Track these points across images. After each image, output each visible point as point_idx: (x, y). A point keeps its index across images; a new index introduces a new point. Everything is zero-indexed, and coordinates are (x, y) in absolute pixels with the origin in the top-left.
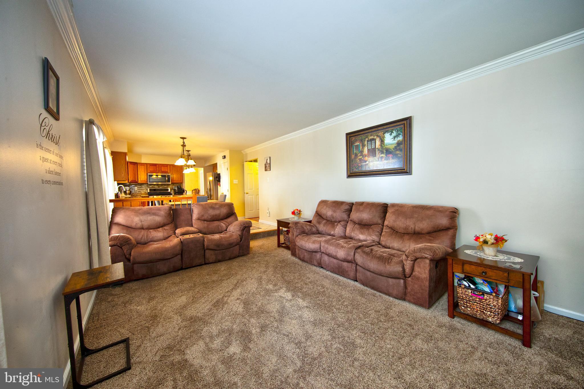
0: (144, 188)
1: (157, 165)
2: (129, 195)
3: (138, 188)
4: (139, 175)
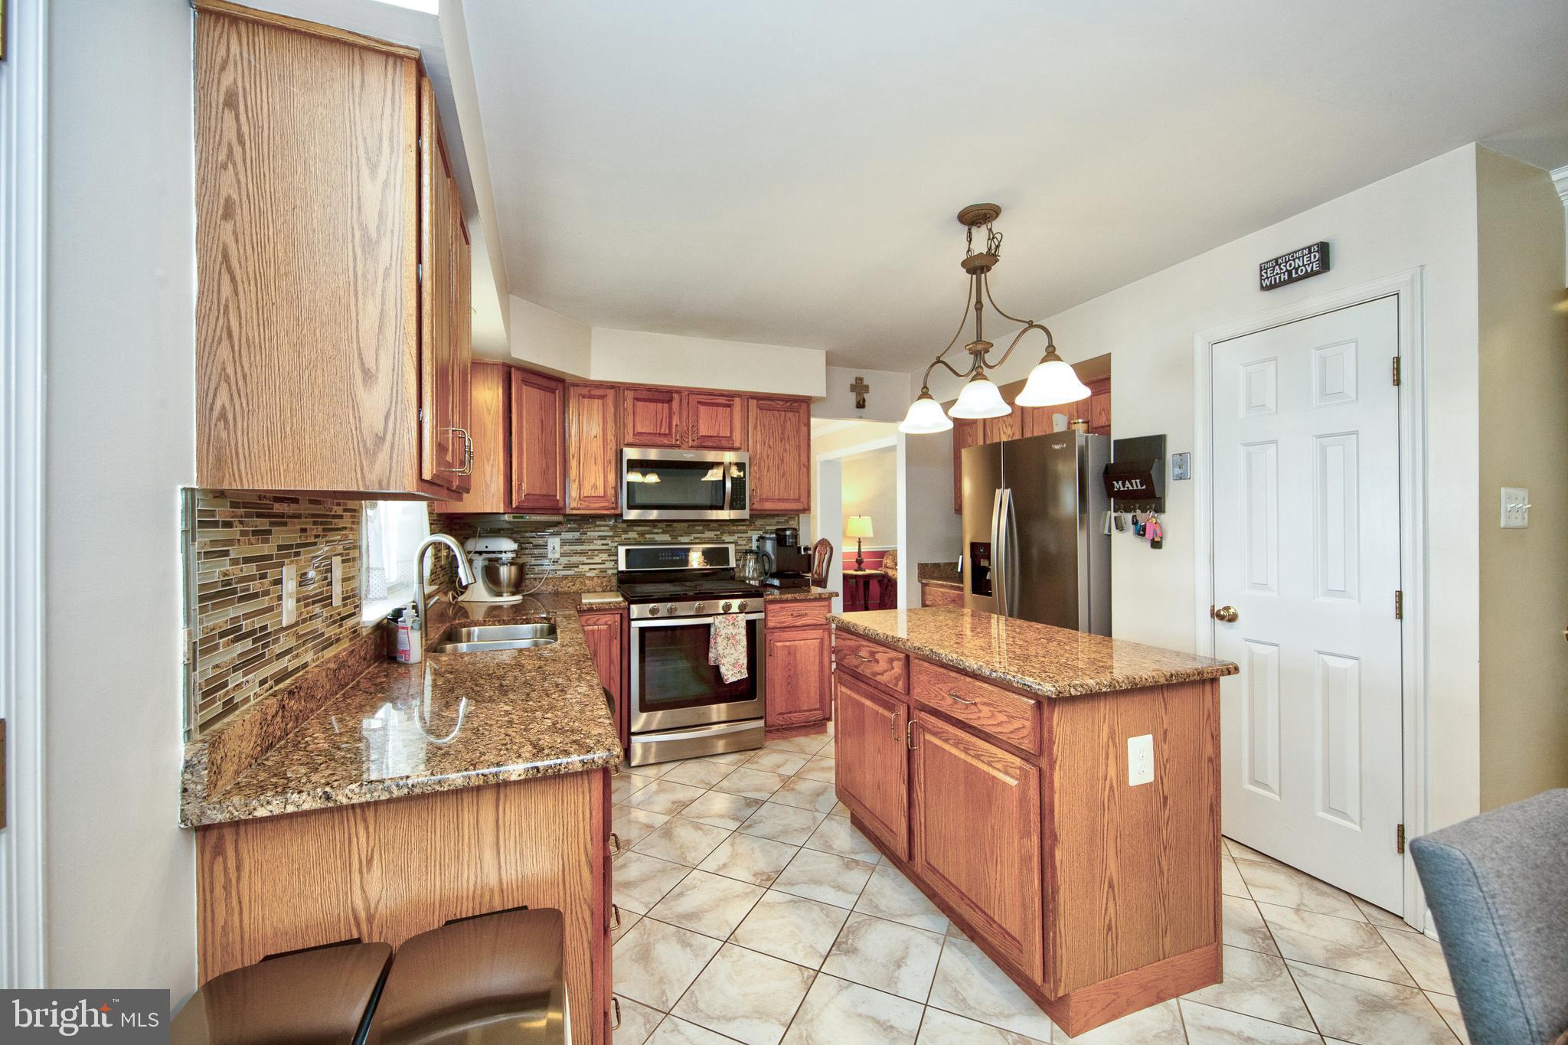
0: (598, 545)
1: (676, 396)
2: (513, 594)
3: (564, 543)
4: (573, 463)
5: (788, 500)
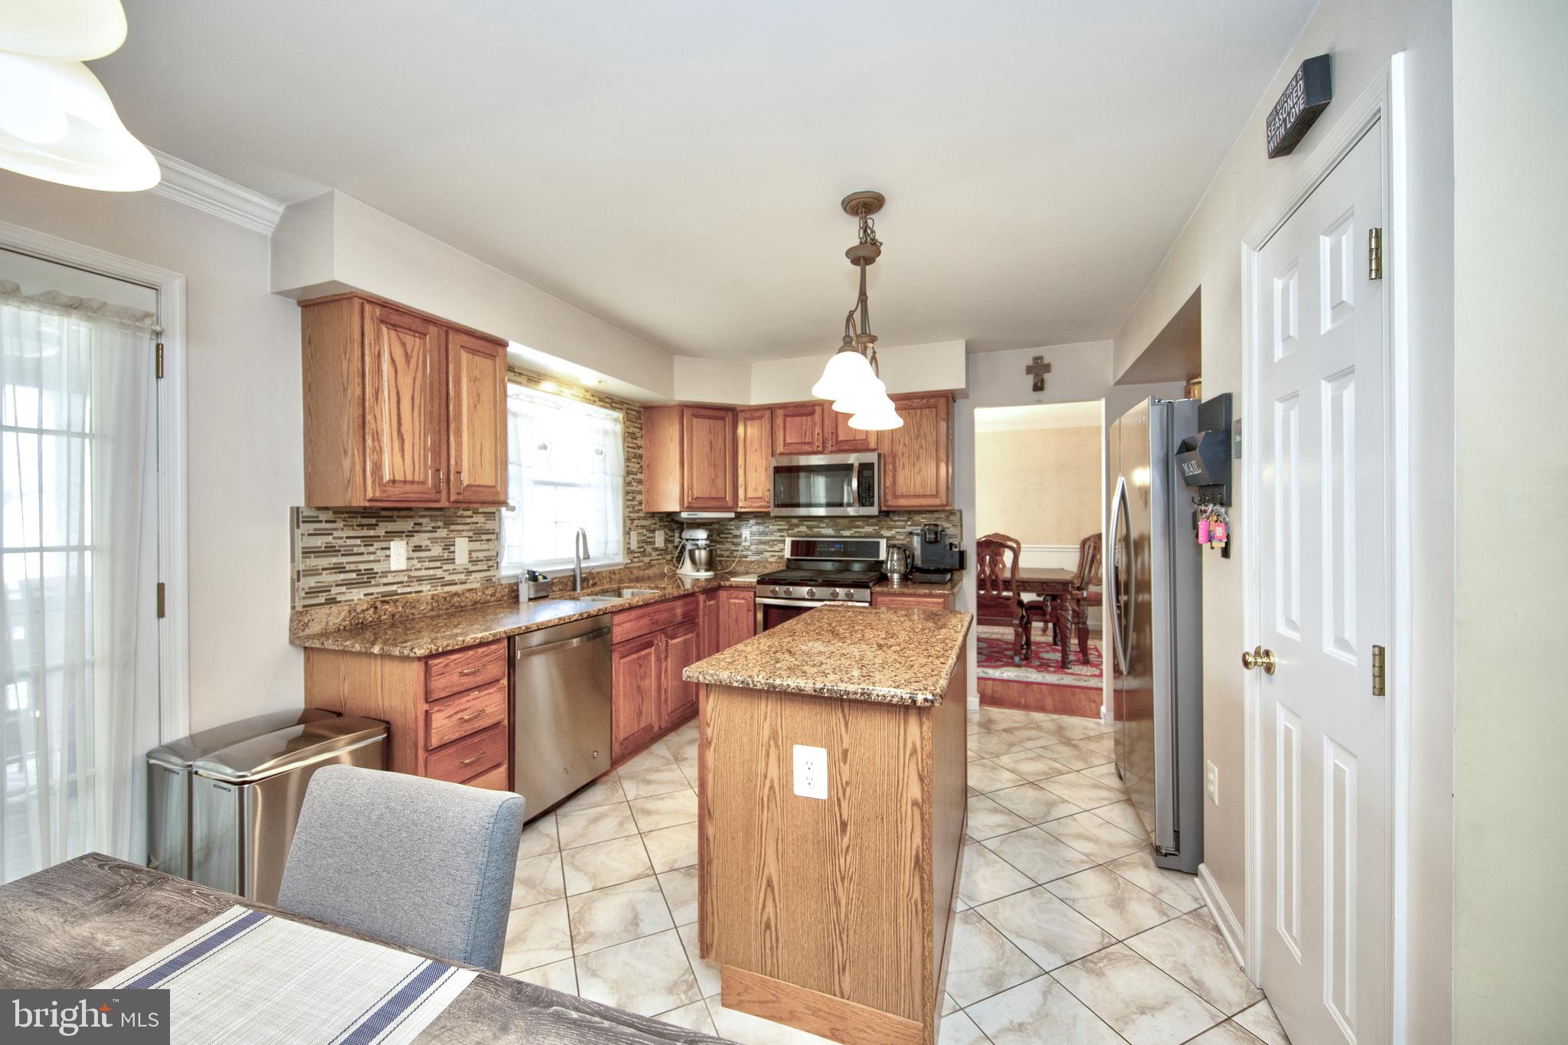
0: (774, 536)
1: (818, 409)
3: (752, 534)
4: (741, 472)
5: (924, 496)
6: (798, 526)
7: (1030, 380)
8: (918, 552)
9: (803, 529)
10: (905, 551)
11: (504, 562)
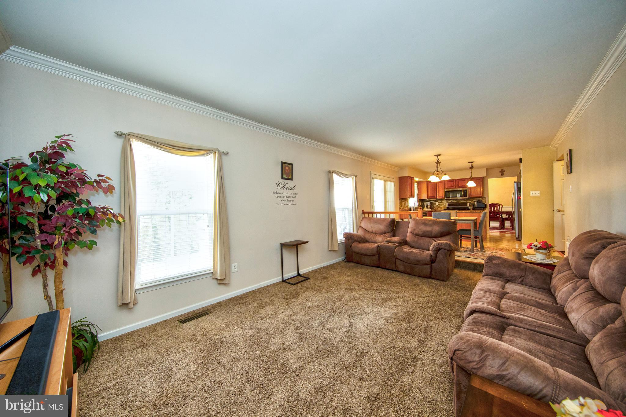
4: (438, 192)
5: (477, 195)
6: (449, 201)
7: (500, 173)
8: (476, 205)
9: (450, 201)
10: (473, 205)
11: (409, 206)
